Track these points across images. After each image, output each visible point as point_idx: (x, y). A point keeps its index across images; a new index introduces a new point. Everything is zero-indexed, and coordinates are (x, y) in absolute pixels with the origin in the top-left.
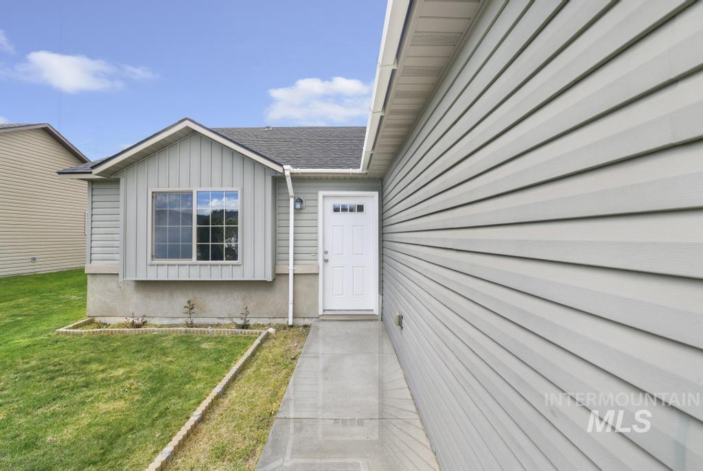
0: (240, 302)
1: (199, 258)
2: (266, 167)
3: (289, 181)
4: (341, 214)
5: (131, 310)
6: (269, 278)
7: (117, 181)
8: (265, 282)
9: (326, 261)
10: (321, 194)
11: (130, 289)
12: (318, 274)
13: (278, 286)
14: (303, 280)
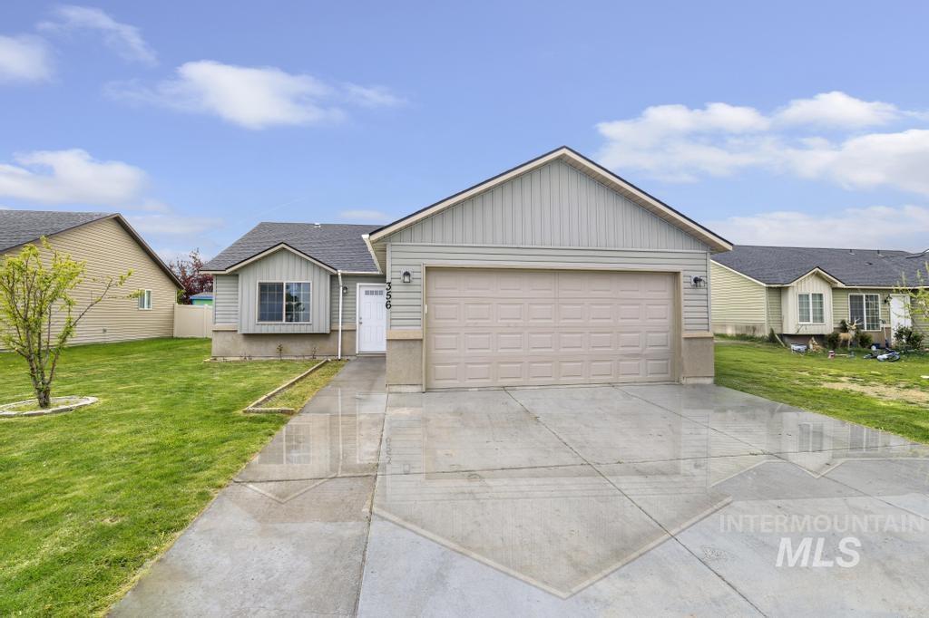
0: (309, 347)
1: (287, 321)
2: (326, 270)
3: (340, 278)
4: (369, 296)
5: (240, 352)
6: (328, 332)
7: (237, 275)
8: (325, 334)
9: (361, 323)
10: (358, 284)
11: (240, 340)
12: (355, 330)
13: (333, 336)
14: (347, 334)
